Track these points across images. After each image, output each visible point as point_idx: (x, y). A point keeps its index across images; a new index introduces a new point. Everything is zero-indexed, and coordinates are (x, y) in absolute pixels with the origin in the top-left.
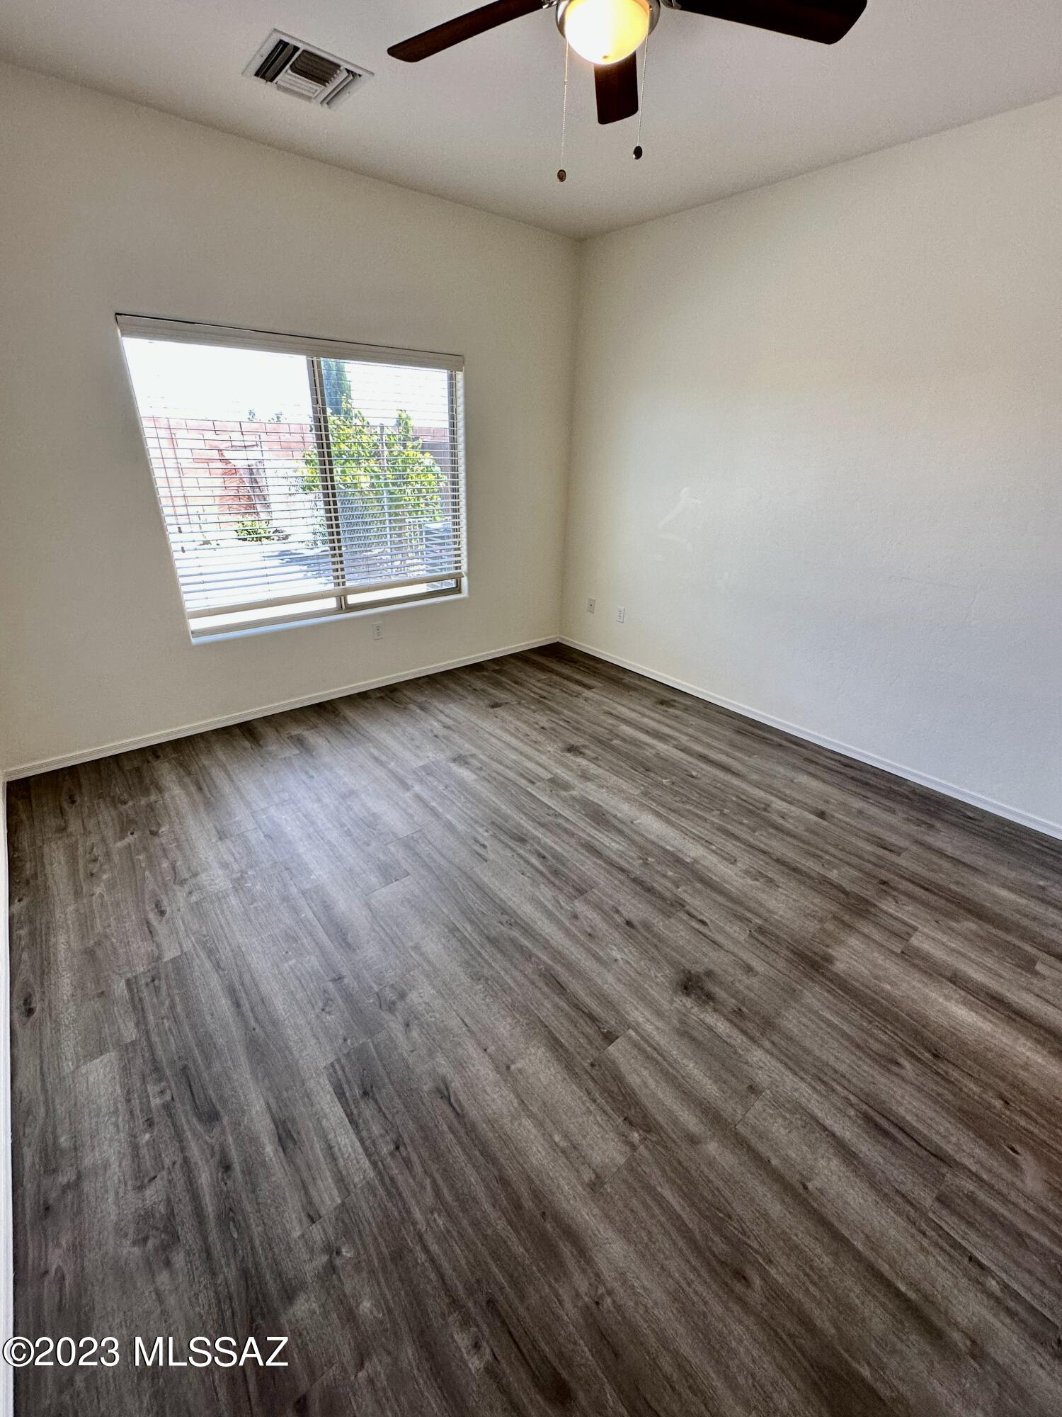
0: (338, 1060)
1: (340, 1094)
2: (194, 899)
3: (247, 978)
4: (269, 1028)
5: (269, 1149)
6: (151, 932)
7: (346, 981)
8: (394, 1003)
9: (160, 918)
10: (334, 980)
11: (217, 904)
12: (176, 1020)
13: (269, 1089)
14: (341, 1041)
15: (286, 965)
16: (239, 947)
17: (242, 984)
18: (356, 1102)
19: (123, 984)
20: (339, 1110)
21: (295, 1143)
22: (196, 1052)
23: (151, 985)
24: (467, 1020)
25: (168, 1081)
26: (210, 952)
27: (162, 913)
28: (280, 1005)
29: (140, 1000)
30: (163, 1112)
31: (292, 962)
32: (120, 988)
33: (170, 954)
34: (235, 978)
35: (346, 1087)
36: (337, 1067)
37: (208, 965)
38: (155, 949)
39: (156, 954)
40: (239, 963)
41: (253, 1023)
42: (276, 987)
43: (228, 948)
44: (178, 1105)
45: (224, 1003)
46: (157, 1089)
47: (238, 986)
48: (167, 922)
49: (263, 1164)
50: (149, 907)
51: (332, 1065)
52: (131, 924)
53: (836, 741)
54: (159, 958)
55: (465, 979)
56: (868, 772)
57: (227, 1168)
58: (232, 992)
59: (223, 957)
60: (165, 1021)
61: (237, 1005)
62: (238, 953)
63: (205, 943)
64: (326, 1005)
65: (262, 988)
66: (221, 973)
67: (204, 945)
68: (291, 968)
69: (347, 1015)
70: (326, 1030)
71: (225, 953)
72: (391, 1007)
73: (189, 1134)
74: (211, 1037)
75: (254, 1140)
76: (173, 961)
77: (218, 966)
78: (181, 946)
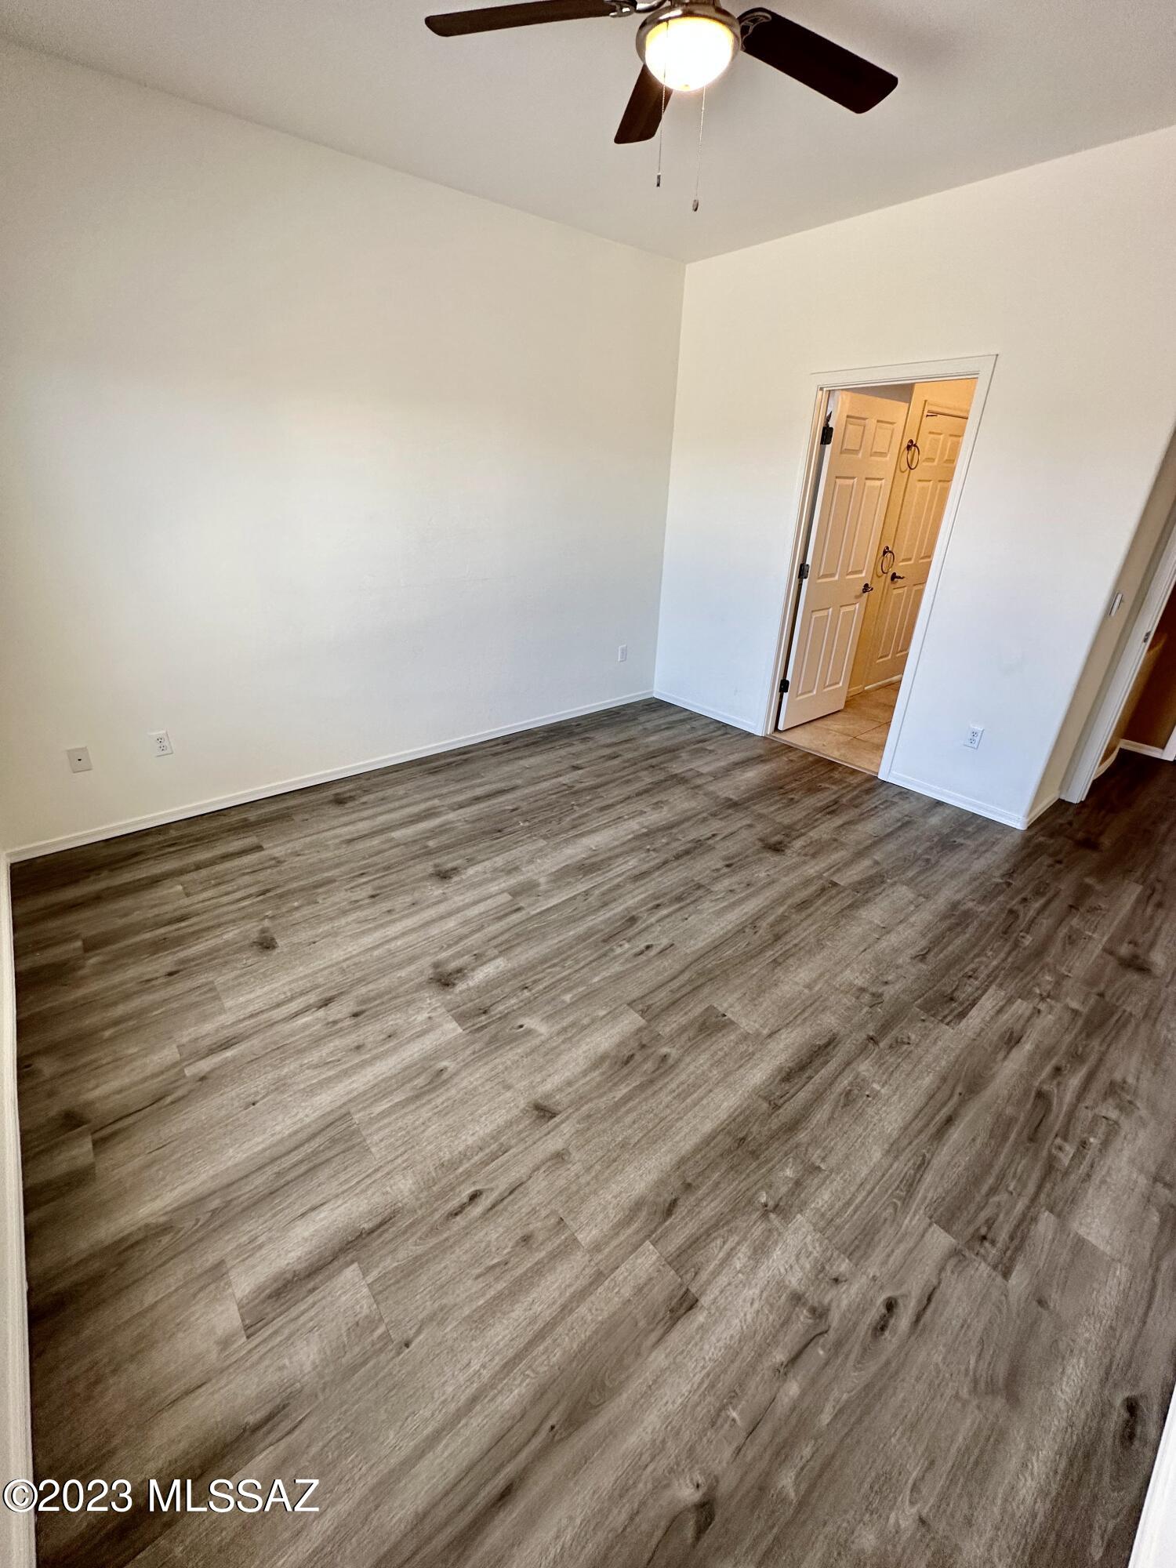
0: (942, 1021)
1: (962, 1015)
2: (843, 1266)
3: (918, 1125)
4: (950, 1082)
5: (1027, 1046)
6: (929, 1299)
7: (871, 1034)
8: (873, 995)
9: (900, 1301)
10: (876, 1043)
11: (838, 1221)
12: (1001, 1177)
13: (994, 1061)
14: (927, 1023)
15: (883, 1091)
16: (888, 1152)
17: (927, 1125)
18: (961, 1004)
19: (1014, 1280)
20: (974, 1012)
21: (1012, 1033)
22: (1013, 1136)
23: (989, 1236)
24: (862, 949)
25: (1050, 1151)
26: (911, 1185)
27: (891, 1306)
28: (928, 1081)
29: (1012, 1238)
30: (1070, 1137)
31: (876, 1086)
32: (1019, 1281)
33: (940, 1241)
34: (924, 1137)
35: (956, 1012)
36: (948, 1020)
37: (929, 1178)
38: (949, 1268)
39: (953, 1261)
40: (906, 1142)
41: (956, 1098)
42: (911, 1091)
43: (895, 1166)
44: (1056, 1128)
45: (956, 1134)
46: (1061, 1155)
47: (932, 1129)
48: (901, 1283)
49: (1037, 1047)
50: (891, 1341)
51: (948, 1024)
52: (931, 1354)
53: (463, 737)
54: (955, 1253)
55: (825, 953)
56: (517, 738)
57: (1058, 1070)
58: (940, 1134)
59: (910, 1164)
60: (1011, 1188)
61: (949, 1121)
62: (894, 1150)
63: (904, 1200)
64: (903, 1043)
65: (919, 1105)
66: (928, 1156)
67: (907, 1199)
68: (883, 1086)
69: (903, 1024)
70: (925, 1036)
71: (903, 1166)
72: (877, 996)
73: (1065, 1108)
74: (992, 1131)
75: (1031, 1058)
76: (947, 1228)
77: (923, 1165)
78: (925, 1231)
